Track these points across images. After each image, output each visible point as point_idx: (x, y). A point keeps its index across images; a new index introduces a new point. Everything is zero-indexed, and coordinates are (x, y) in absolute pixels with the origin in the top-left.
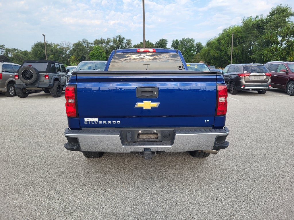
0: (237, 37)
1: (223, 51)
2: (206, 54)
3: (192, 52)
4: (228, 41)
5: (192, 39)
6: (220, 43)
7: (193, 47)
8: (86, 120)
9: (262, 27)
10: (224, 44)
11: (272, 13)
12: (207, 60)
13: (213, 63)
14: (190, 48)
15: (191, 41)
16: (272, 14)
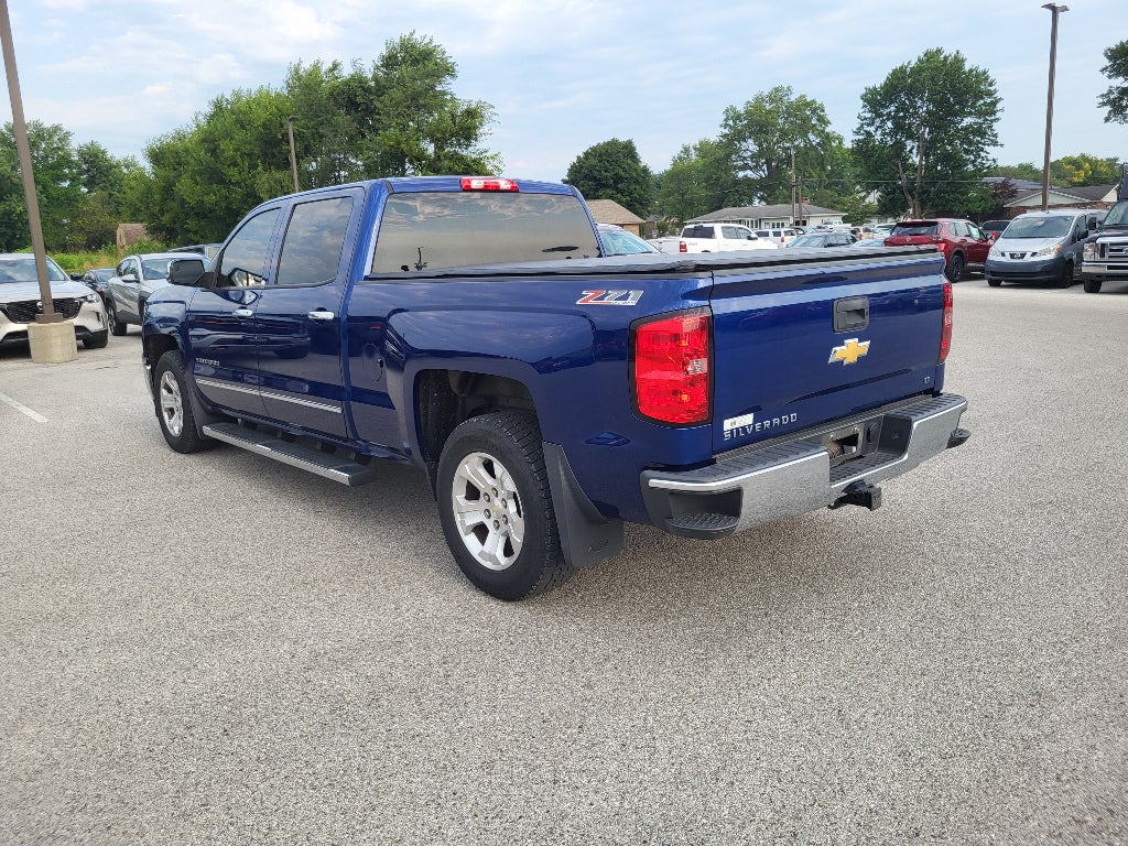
0: (283, 136)
1: (238, 184)
2: (157, 197)
3: (66, 184)
4: (248, 147)
5: (56, 129)
6: (214, 151)
7: (65, 161)
8: (728, 425)
9: (364, 106)
10: (233, 157)
11: (390, 57)
12: (166, 219)
13: (196, 233)
14: (53, 167)
15: (51, 136)
16: (390, 62)
